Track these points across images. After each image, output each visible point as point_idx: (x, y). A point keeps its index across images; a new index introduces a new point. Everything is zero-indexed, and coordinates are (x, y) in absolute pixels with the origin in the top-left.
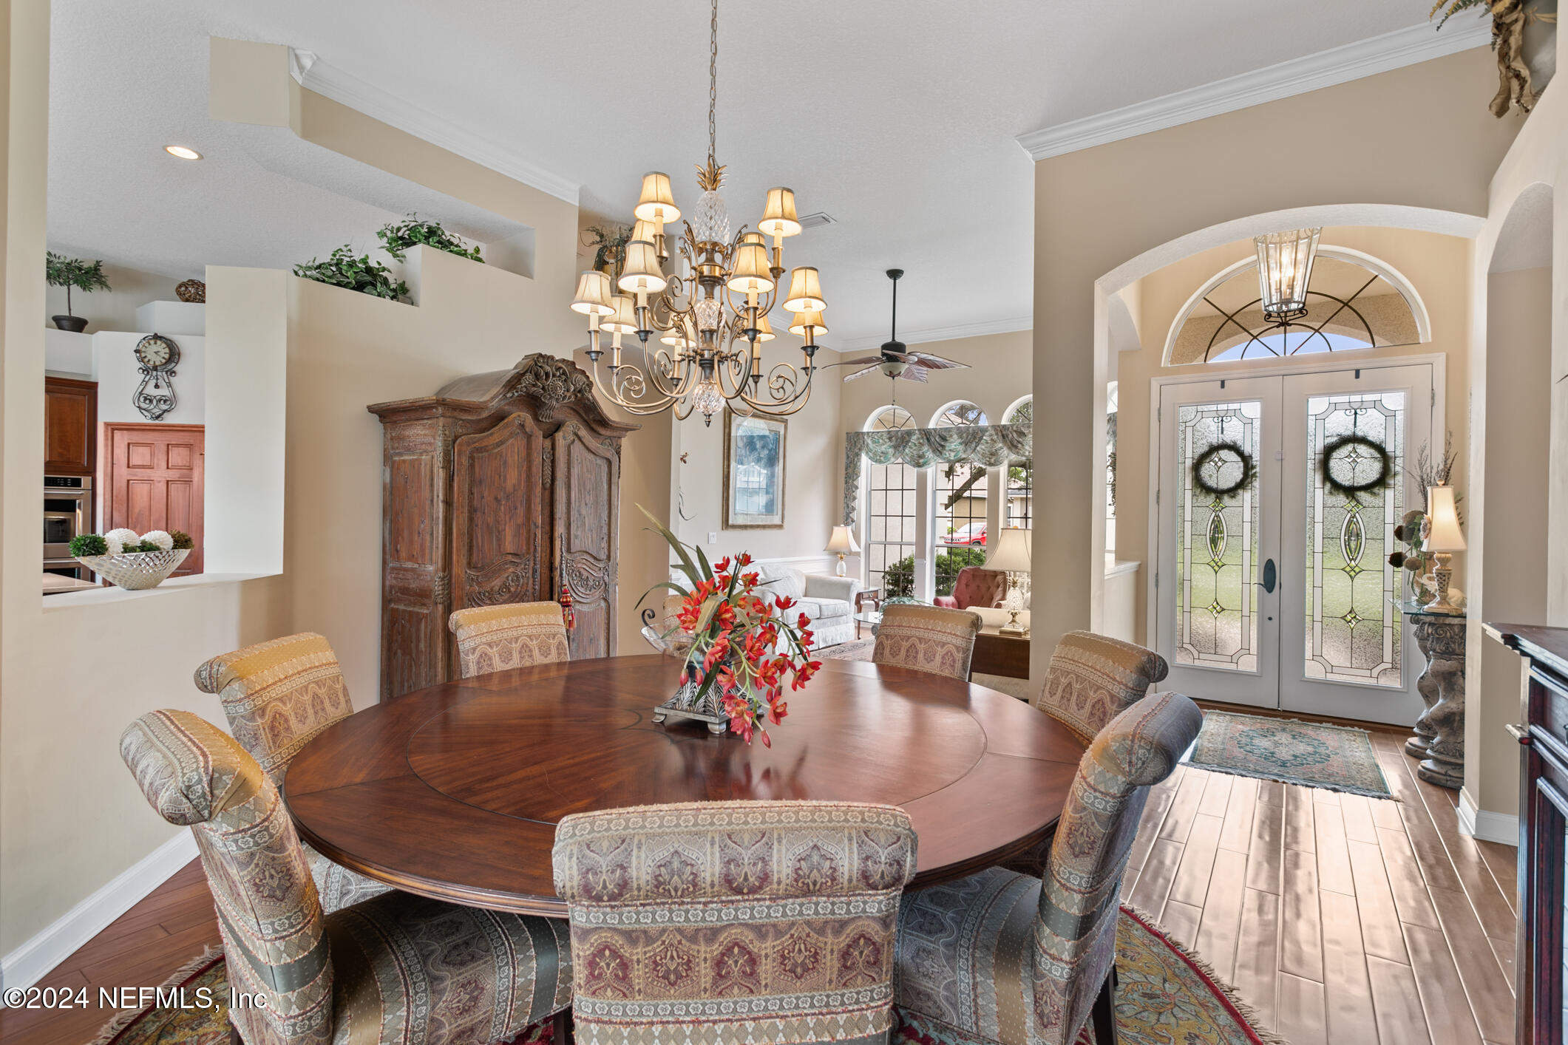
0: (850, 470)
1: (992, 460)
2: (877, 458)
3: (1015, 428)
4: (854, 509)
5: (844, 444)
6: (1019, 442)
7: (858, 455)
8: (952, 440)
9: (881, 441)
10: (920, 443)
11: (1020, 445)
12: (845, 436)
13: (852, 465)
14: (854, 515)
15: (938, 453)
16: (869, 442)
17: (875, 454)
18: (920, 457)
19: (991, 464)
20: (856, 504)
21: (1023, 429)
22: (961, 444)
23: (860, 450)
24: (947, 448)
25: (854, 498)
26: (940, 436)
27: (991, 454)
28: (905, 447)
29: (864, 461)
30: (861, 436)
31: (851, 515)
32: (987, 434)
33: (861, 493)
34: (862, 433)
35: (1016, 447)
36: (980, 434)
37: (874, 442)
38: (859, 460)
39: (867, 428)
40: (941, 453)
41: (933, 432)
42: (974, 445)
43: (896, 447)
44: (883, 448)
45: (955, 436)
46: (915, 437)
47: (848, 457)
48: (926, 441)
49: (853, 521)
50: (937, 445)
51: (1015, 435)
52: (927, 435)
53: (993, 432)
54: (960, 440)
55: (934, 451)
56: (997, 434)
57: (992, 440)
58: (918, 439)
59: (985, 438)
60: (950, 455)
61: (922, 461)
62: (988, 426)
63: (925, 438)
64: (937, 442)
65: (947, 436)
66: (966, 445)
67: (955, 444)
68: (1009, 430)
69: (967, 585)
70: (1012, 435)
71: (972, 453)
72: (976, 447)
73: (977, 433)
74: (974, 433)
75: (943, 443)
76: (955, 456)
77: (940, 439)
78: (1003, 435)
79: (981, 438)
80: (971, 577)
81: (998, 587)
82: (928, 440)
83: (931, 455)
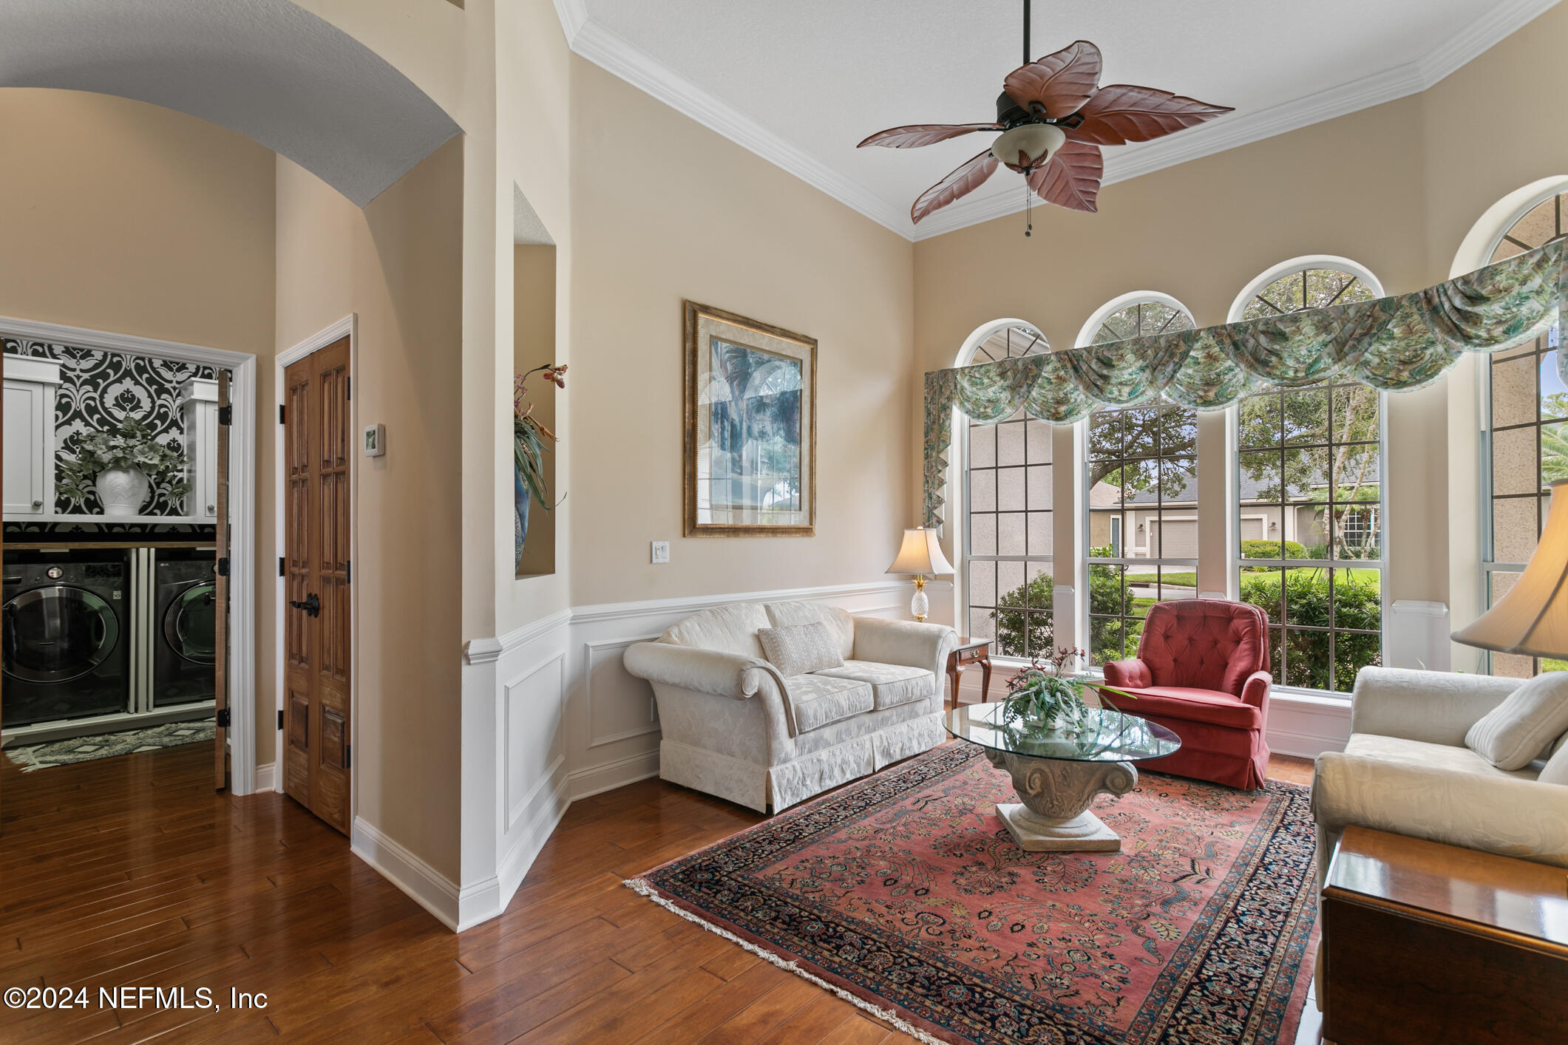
0: (933, 436)
1: (1211, 394)
2: (977, 412)
3: (1261, 327)
4: (940, 501)
5: (922, 391)
6: (1271, 352)
7: (946, 409)
8: (1124, 364)
9: (986, 381)
10: (1059, 377)
11: (1274, 359)
12: (923, 378)
13: (936, 427)
14: (941, 512)
15: (1096, 391)
16: (966, 384)
17: (976, 403)
18: (1059, 402)
19: (1207, 403)
20: (943, 492)
21: (1281, 326)
22: (1142, 369)
23: (949, 399)
24: (1114, 381)
25: (942, 483)
26: (1098, 359)
27: (1207, 384)
28: (1030, 386)
29: (958, 418)
30: (950, 376)
31: (935, 512)
32: (1198, 345)
33: (953, 474)
34: (953, 371)
35: (1265, 363)
36: (1183, 347)
37: (973, 384)
38: (948, 417)
39: (958, 364)
40: (1101, 391)
41: (1085, 354)
42: (1170, 368)
43: (1013, 388)
44: (990, 393)
45: (1130, 357)
46: (1049, 368)
47: (929, 414)
48: (1071, 372)
49: (940, 522)
50: (1093, 377)
51: (1263, 339)
52: (1073, 361)
53: (1211, 341)
54: (1141, 363)
55: (1087, 388)
56: (1220, 342)
57: (1209, 356)
58: (1056, 370)
59: (1192, 353)
60: (1120, 391)
61: (1063, 409)
62: (1200, 330)
63: (1069, 365)
64: (1094, 370)
65: (1114, 358)
66: (1154, 370)
67: (1130, 370)
68: (1250, 331)
69: (1167, 637)
70: (1257, 341)
71: (1166, 385)
72: (1175, 372)
73: (1177, 346)
74: (1170, 346)
75: (1105, 372)
76: (1130, 394)
77: (1100, 364)
78: (1235, 345)
79: (1185, 355)
80: (1175, 621)
81: (1238, 642)
82: (1076, 369)
83: (1082, 396)
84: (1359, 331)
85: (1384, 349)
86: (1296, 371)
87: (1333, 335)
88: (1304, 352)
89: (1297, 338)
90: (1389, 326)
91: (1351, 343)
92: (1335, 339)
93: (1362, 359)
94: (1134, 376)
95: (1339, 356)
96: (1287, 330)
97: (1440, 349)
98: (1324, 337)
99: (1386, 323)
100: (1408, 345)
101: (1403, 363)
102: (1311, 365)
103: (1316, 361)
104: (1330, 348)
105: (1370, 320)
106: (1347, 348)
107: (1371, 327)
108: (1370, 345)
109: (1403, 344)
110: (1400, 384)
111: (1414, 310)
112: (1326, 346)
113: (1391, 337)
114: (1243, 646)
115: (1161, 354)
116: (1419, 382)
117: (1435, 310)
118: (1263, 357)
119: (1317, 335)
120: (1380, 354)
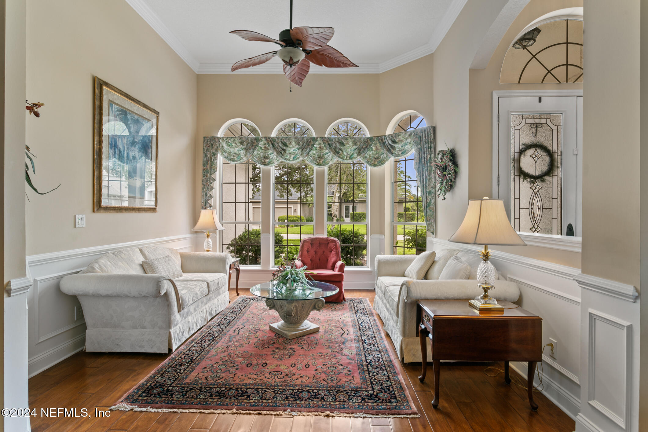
0: (208, 167)
1: (321, 161)
2: (230, 158)
3: (337, 140)
4: (211, 197)
5: (201, 145)
6: (340, 149)
7: (214, 154)
8: (291, 146)
9: (233, 144)
10: (265, 148)
11: (341, 152)
12: (202, 139)
13: (209, 162)
14: (211, 202)
15: (281, 155)
16: (224, 145)
17: (229, 153)
18: (265, 158)
19: (319, 164)
20: (213, 193)
21: (343, 141)
22: (298, 149)
23: (216, 150)
24: (287, 152)
25: (212, 188)
26: (282, 142)
27: (319, 158)
28: (254, 149)
29: (220, 159)
30: (216, 140)
31: (209, 202)
32: (317, 143)
33: (216, 185)
34: (218, 138)
35: (338, 153)
36: (312, 143)
37: (228, 145)
38: (216, 158)
39: (221, 134)
40: (283, 155)
41: (277, 140)
42: (308, 150)
43: (247, 150)
44: (236, 150)
45: (294, 143)
46: (262, 143)
47: (206, 156)
48: (271, 146)
49: (211, 206)
50: (280, 149)
51: (338, 144)
52: (271, 142)
53: (321, 142)
54: (298, 146)
55: (278, 153)
56: (324, 143)
57: (320, 147)
58: (264, 144)
59: (315, 146)
60: (290, 156)
61: (267, 161)
62: (318, 137)
63: (270, 143)
64: (280, 147)
65: (288, 143)
66: (303, 150)
67: (294, 149)
68: (333, 141)
69: (308, 251)
70: (336, 145)
71: (306, 156)
72: (309, 151)
73: (310, 142)
74: (308, 142)
75: (285, 148)
76: (293, 158)
77: (283, 145)
78: (329, 144)
79: (313, 146)
80: (310, 245)
81: (331, 251)
82: (273, 145)
83: (275, 157)
84: (364, 146)
85: (371, 153)
86: (347, 157)
87: (357, 147)
88: (349, 151)
89: (348, 146)
90: (372, 146)
91: (362, 150)
92: (358, 148)
93: (365, 156)
94: (295, 151)
95: (359, 154)
96: (345, 142)
97: (385, 156)
98: (355, 147)
99: (371, 145)
100: (377, 153)
101: (375, 158)
102: (351, 156)
103: (353, 154)
104: (357, 151)
105: (367, 144)
106: (361, 151)
107: (367, 146)
108: (367, 151)
109: (375, 152)
110: (375, 165)
111: (378, 142)
112: (355, 150)
113: (372, 150)
114: (333, 252)
115: (305, 144)
116: (380, 165)
117: (384, 143)
118: (337, 150)
119: (353, 146)
120: (370, 155)
